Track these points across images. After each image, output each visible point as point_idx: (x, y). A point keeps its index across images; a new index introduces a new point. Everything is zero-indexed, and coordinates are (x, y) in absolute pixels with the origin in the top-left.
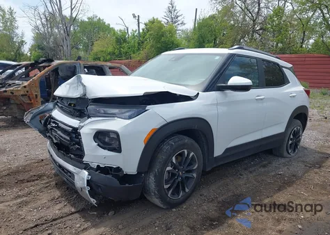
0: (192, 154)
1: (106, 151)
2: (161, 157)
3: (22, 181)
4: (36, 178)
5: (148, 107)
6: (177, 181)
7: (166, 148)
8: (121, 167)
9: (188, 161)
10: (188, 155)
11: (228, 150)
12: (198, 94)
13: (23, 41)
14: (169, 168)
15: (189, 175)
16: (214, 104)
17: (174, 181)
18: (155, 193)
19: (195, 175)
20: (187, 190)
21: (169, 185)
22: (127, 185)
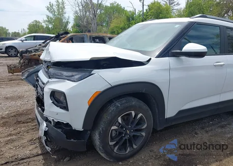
0: (140, 115)
1: (58, 108)
2: (106, 117)
3: (19, 122)
4: (30, 121)
5: (95, 71)
6: (124, 139)
7: (112, 108)
8: (70, 123)
9: (136, 122)
10: (136, 115)
11: (180, 112)
12: (150, 59)
13: (68, 22)
14: (114, 128)
15: (138, 134)
16: (165, 70)
17: (122, 138)
18: (100, 149)
19: (144, 134)
20: (135, 147)
21: (114, 143)
22: (72, 140)
